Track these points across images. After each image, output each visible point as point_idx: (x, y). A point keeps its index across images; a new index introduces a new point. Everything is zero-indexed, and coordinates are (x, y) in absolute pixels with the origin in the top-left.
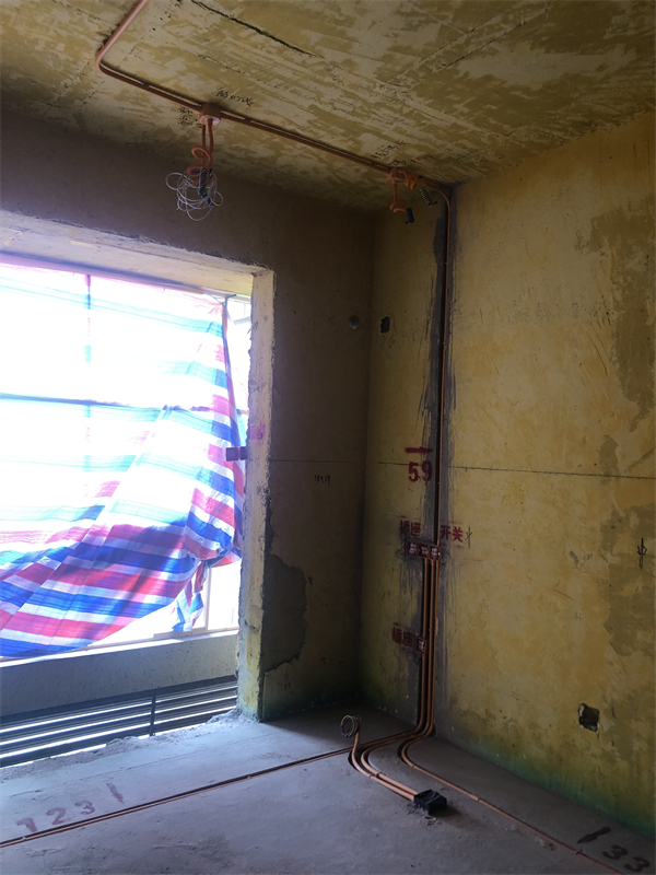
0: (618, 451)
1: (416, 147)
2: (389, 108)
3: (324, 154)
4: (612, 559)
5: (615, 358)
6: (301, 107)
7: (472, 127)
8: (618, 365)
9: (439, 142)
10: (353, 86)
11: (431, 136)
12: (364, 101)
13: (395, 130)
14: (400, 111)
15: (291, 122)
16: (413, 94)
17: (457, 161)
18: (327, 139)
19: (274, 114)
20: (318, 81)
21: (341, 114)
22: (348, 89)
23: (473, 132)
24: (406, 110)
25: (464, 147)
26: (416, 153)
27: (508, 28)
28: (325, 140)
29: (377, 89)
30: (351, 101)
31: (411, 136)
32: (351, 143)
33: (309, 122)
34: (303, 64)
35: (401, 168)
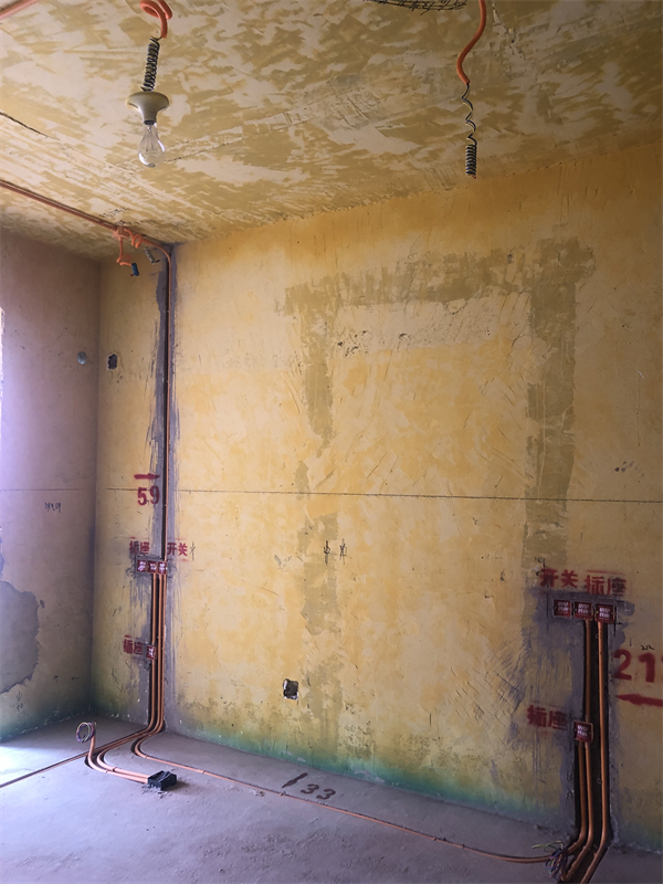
0: (309, 474)
1: (141, 213)
2: (116, 182)
3: (54, 209)
4: (306, 559)
5: (305, 401)
6: (34, 172)
7: (188, 205)
8: (307, 407)
9: (160, 212)
10: (85, 163)
11: (154, 207)
12: (95, 175)
13: (122, 199)
14: (127, 186)
15: (23, 181)
16: (139, 176)
17: (176, 227)
18: (57, 198)
19: (7, 172)
20: (52, 155)
21: (71, 181)
22: (80, 165)
23: (189, 208)
24: (132, 186)
25: (183, 218)
26: (140, 218)
27: (216, 145)
28: (55, 199)
29: (107, 169)
30: (82, 173)
31: (135, 205)
32: (81, 204)
33: (42, 183)
34: (39, 141)
35: (127, 228)
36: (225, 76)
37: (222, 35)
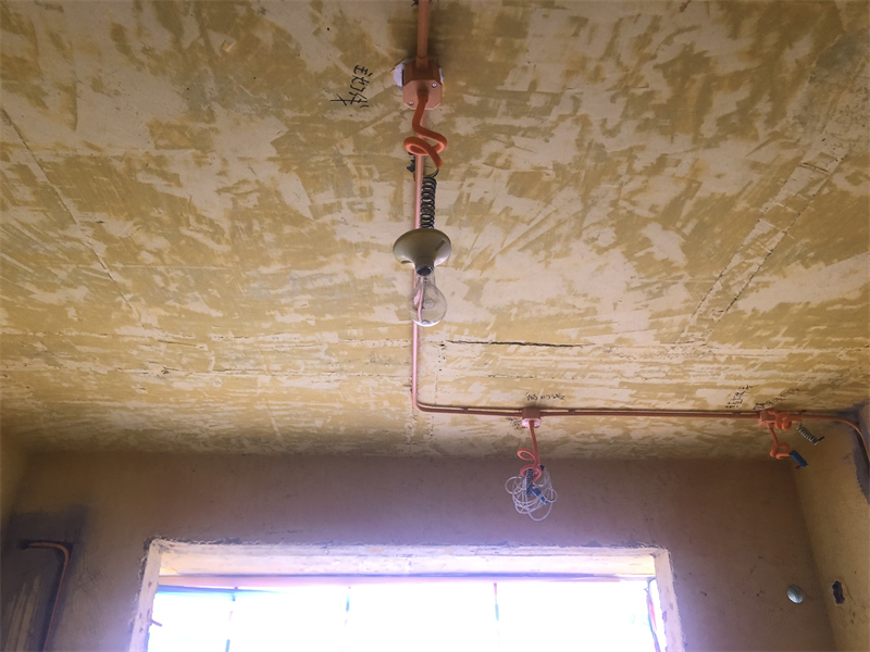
1: (768, 385)
2: (700, 362)
6: (611, 387)
7: (817, 352)
9: (791, 374)
10: (645, 356)
11: (775, 372)
12: (669, 364)
13: (728, 377)
14: (716, 361)
15: (615, 402)
16: (715, 344)
17: (833, 385)
18: (663, 405)
19: (592, 399)
20: (607, 363)
21: (655, 381)
22: (642, 360)
23: (821, 355)
24: (723, 359)
25: (829, 371)
26: (777, 392)
27: (761, 261)
28: (663, 407)
29: (671, 351)
30: (656, 368)
31: (751, 378)
32: (692, 402)
33: (632, 396)
34: (580, 354)
35: (771, 410)
36: (669, 170)
37: (609, 126)
